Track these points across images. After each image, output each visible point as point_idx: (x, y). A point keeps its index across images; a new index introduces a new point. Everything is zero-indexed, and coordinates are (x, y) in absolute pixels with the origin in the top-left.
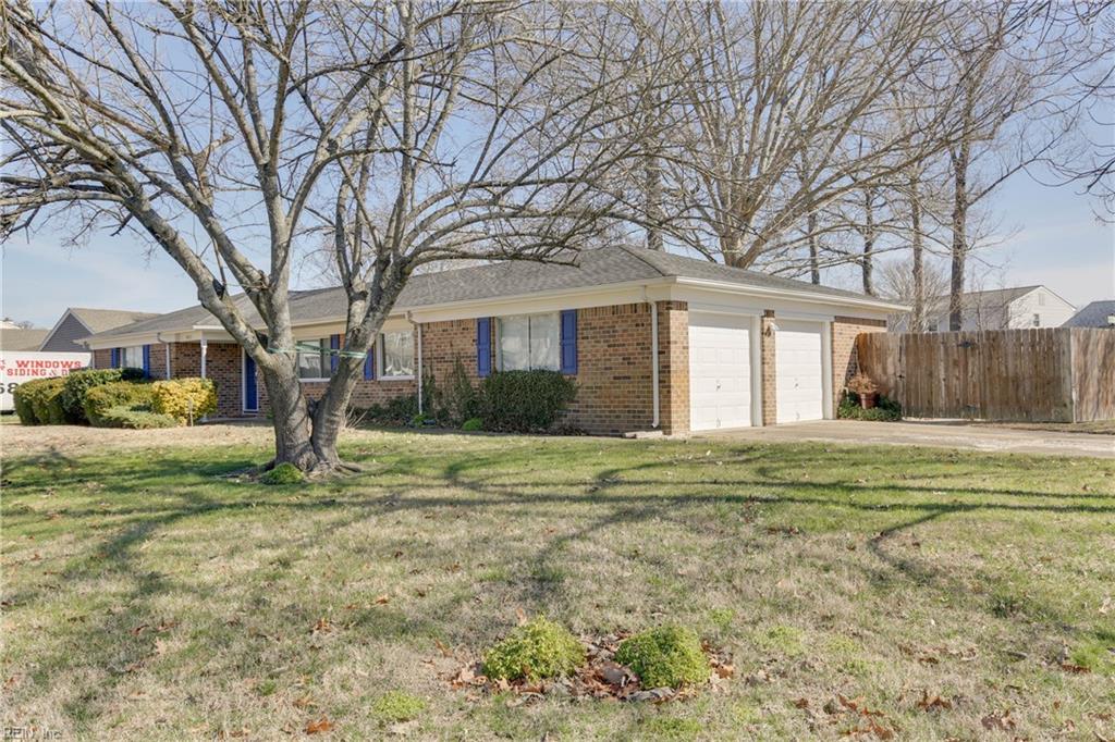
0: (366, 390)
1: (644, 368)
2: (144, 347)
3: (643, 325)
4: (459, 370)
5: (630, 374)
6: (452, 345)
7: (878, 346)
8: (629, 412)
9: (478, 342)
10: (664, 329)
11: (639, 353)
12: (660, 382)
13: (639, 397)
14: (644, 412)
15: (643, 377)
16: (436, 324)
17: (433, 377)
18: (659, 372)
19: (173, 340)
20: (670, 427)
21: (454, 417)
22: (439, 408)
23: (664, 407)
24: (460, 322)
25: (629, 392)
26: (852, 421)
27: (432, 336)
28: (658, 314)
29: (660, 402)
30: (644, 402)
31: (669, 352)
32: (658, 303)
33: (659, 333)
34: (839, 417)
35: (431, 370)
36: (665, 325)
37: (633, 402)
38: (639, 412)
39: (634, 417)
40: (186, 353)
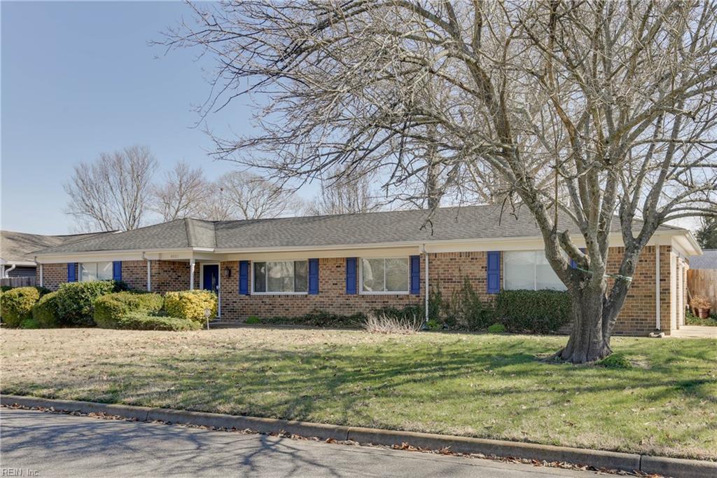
0: (348, 302)
1: (646, 290)
2: (115, 263)
3: (646, 261)
4: (467, 288)
5: (634, 294)
6: (460, 270)
7: (703, 277)
8: (632, 320)
9: (488, 268)
10: (665, 264)
11: (643, 280)
12: (661, 299)
13: (642, 310)
14: (646, 320)
15: (645, 296)
16: (445, 254)
17: (439, 293)
18: (661, 293)
19: (157, 258)
20: (669, 330)
21: (461, 323)
22: (445, 316)
23: (664, 317)
24: (468, 254)
25: (632, 306)
26: (696, 327)
27: (439, 263)
28: (660, 254)
29: (661, 313)
30: (647, 313)
31: (669, 280)
32: (661, 247)
33: (661, 267)
34: (686, 324)
35: (438, 287)
36: (666, 261)
37: (637, 313)
38: (641, 320)
39: (636, 323)
40: (166, 269)
